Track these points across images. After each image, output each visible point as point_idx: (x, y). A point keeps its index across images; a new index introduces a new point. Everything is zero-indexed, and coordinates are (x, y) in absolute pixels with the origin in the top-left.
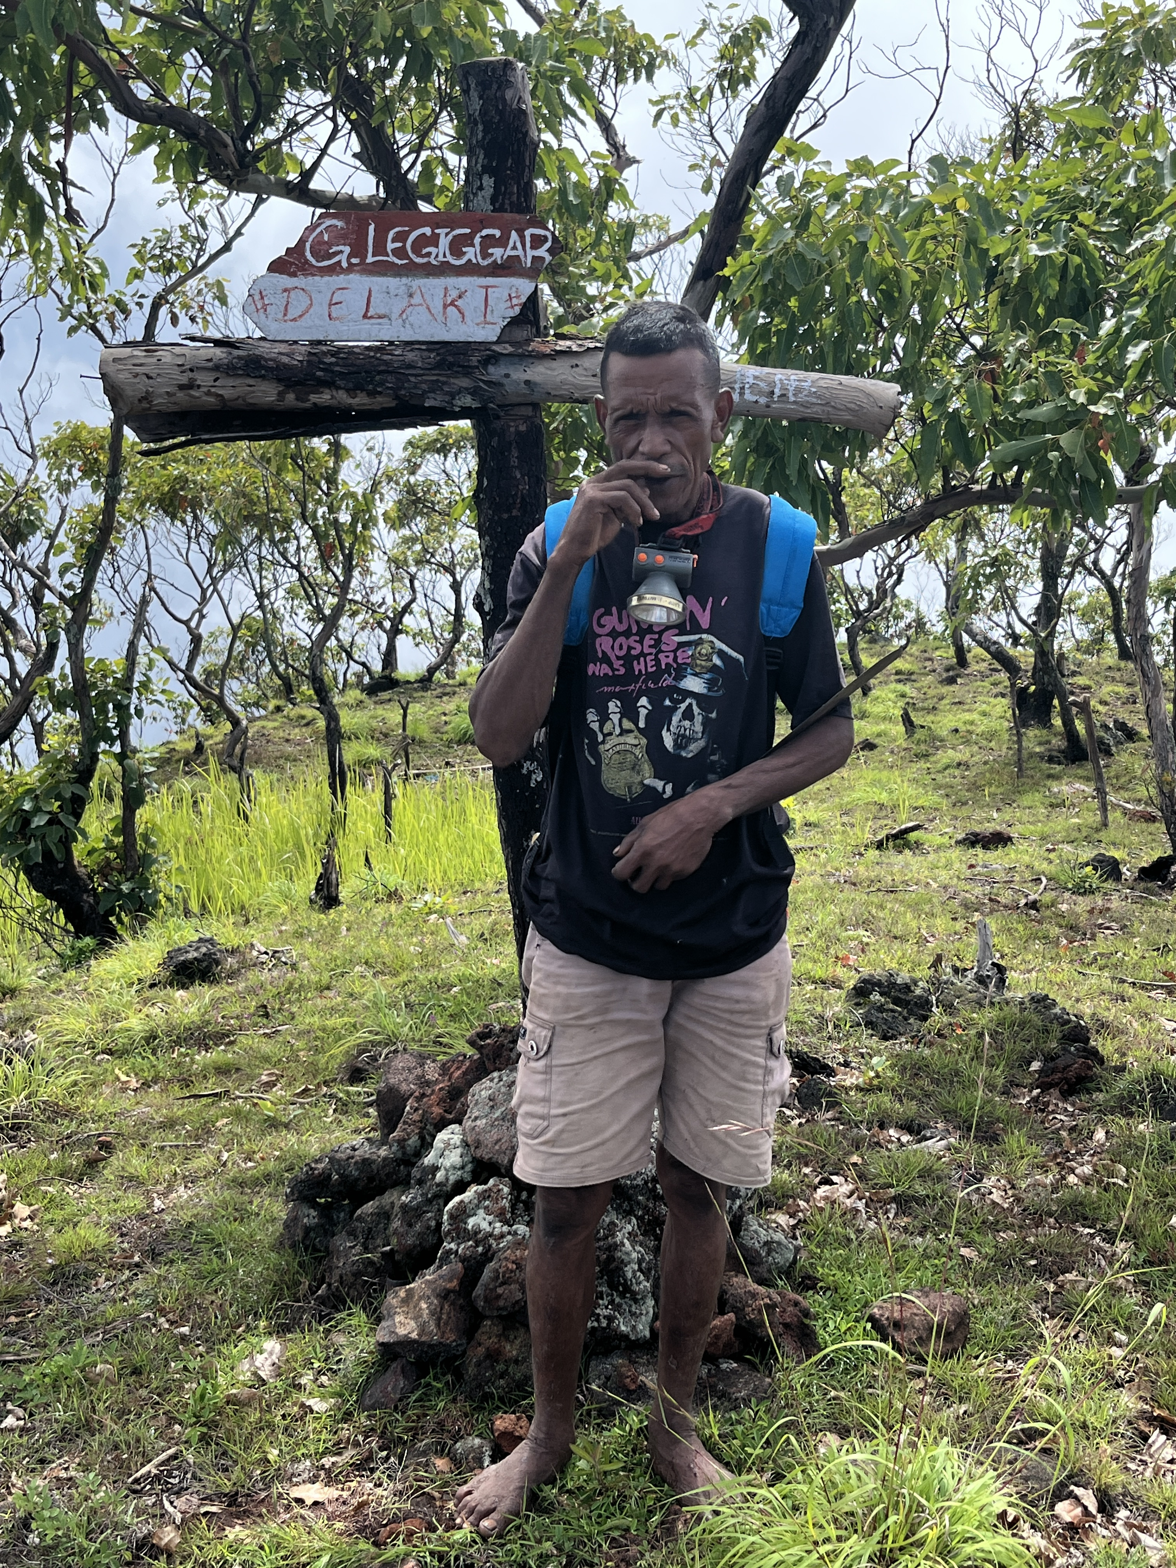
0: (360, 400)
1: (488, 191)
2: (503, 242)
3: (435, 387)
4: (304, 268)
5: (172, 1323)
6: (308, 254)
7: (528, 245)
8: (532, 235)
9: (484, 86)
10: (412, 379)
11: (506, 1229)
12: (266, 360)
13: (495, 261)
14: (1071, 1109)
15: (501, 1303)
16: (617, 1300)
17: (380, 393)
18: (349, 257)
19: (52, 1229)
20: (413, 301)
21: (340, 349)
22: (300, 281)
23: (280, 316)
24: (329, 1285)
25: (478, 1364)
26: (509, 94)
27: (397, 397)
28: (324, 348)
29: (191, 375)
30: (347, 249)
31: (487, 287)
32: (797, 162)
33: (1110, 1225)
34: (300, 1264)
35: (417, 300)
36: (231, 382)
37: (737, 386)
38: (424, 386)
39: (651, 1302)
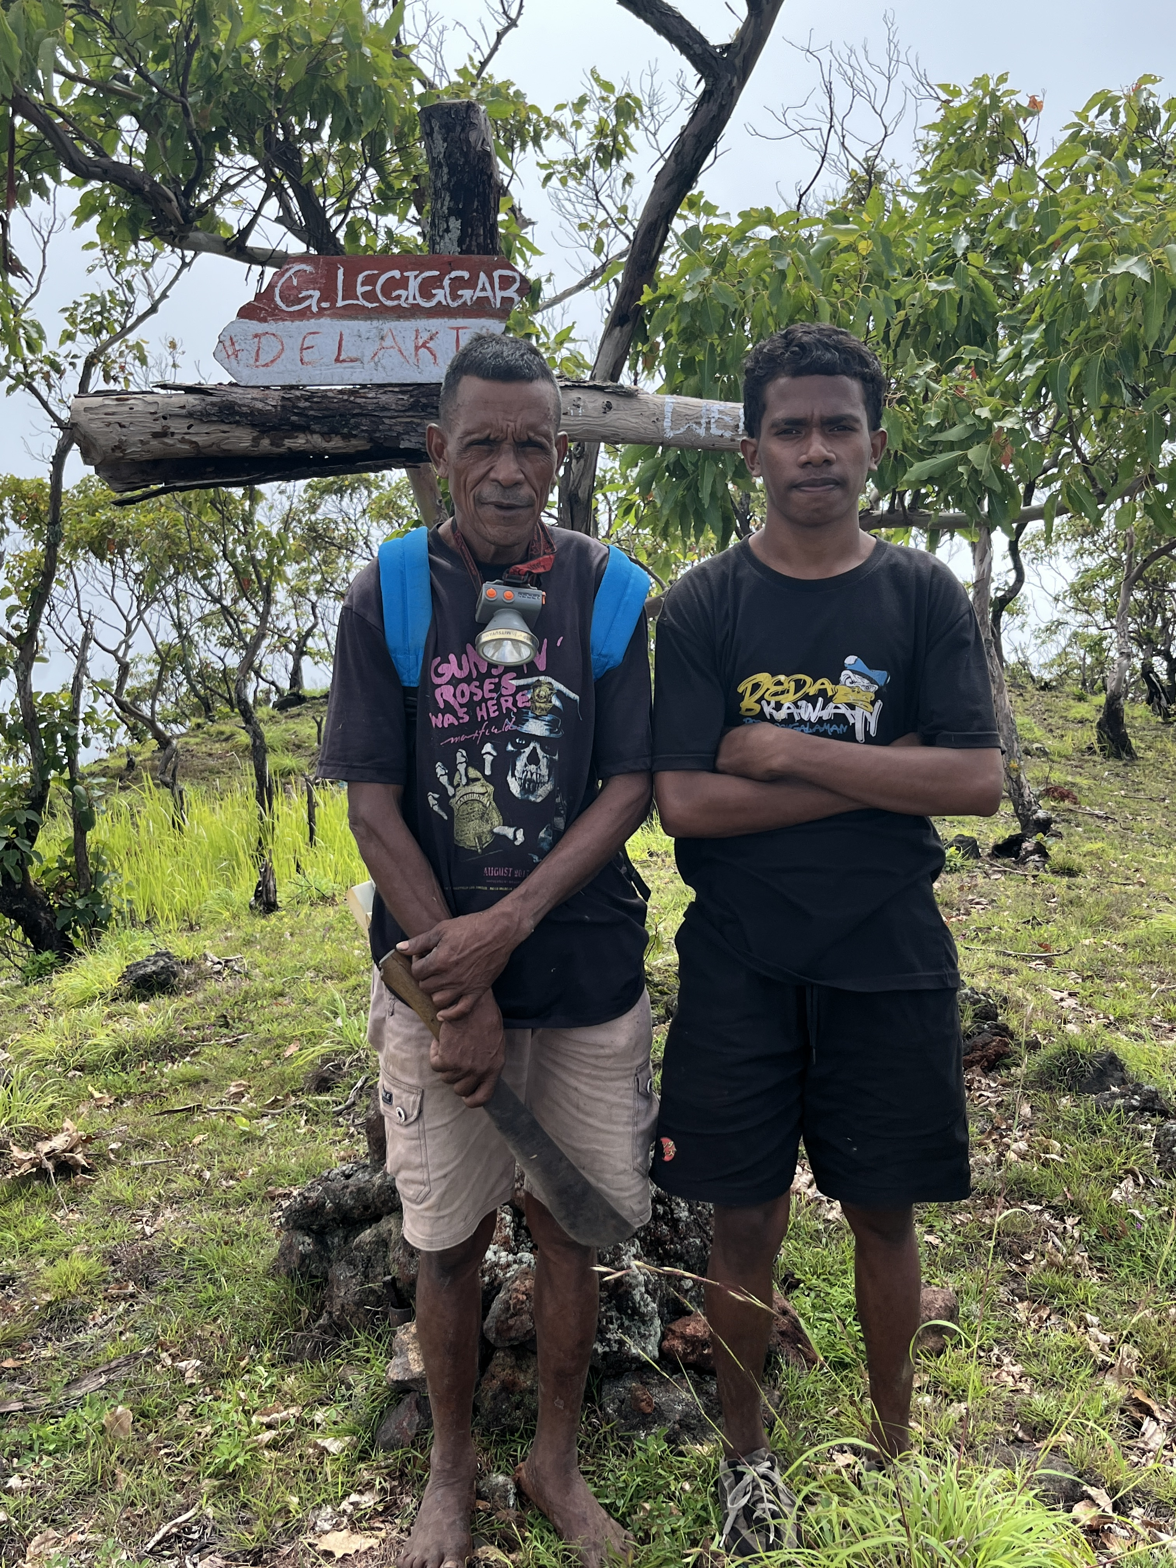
0: (336, 444)
1: (455, 233)
2: (471, 284)
3: (411, 428)
4: (275, 314)
5: (174, 1357)
6: (278, 299)
7: (497, 286)
8: (500, 277)
9: (448, 129)
10: (387, 421)
11: (511, 1257)
12: (240, 406)
13: (465, 303)
14: (993, 1085)
15: (513, 1334)
16: (627, 1323)
17: (355, 436)
18: (319, 301)
19: (44, 1260)
20: (385, 344)
21: (313, 393)
22: (271, 327)
23: (252, 361)
24: (330, 1313)
25: (494, 1397)
26: (473, 136)
27: (371, 440)
28: (298, 393)
29: (164, 422)
30: (317, 294)
31: (458, 329)
32: (698, 215)
33: (1055, 1202)
34: (299, 1292)
35: (388, 342)
36: (205, 428)
37: (703, 421)
38: (399, 429)
39: (657, 1322)
